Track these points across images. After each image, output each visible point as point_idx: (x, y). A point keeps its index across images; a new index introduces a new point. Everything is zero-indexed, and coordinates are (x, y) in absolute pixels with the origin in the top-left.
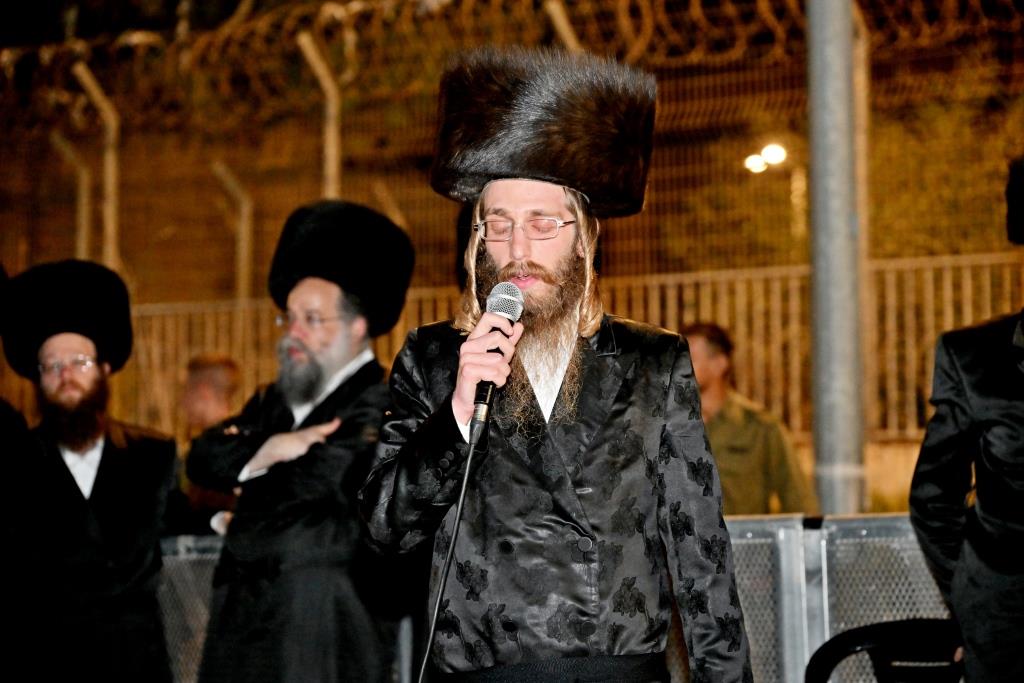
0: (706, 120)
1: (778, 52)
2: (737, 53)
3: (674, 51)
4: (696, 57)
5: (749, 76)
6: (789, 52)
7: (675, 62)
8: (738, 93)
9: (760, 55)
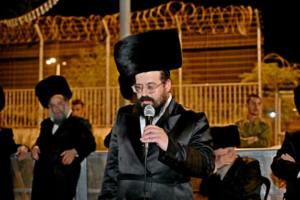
0: (72, 53)
1: (88, 39)
2: (78, 39)
3: (63, 37)
4: (69, 39)
5: (82, 44)
6: (91, 39)
7: (64, 40)
8: (79, 48)
9: (84, 39)
